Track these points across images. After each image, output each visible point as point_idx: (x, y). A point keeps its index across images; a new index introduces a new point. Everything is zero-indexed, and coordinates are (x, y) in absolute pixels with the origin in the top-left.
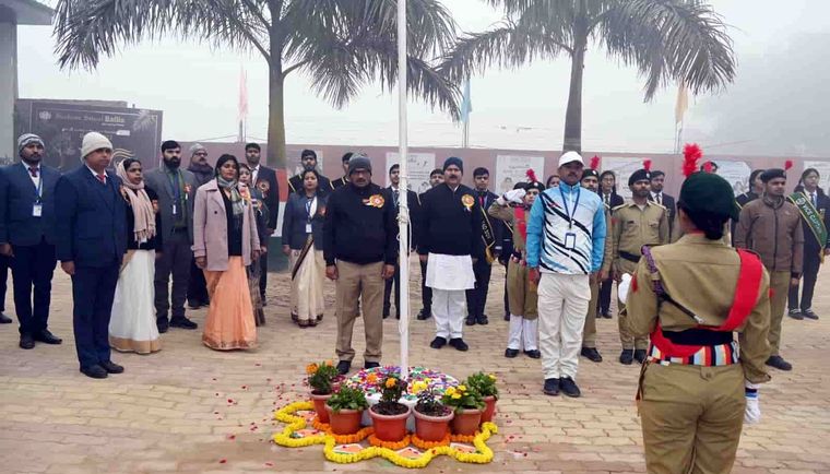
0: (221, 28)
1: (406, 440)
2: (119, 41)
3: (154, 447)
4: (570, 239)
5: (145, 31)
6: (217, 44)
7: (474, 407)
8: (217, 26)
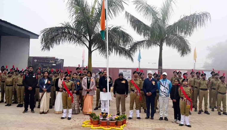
0: (78, 42)
1: (107, 126)
2: (55, 45)
3: (59, 127)
4: (165, 90)
5: (60, 42)
6: (77, 45)
7: (120, 120)
8: (77, 41)
